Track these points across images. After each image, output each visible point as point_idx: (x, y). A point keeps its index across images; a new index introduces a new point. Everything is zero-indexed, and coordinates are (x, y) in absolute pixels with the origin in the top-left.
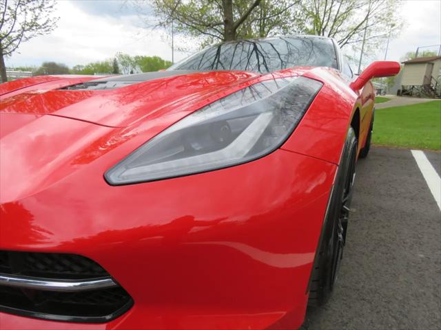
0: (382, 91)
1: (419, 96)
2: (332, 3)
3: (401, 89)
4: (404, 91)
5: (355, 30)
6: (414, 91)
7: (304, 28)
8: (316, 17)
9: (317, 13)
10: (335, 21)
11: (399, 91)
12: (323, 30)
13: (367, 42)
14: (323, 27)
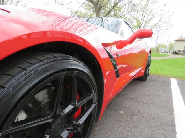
0: (166, 52)
1: (182, 55)
2: (145, 15)
3: (174, 51)
4: (175, 52)
5: (154, 26)
6: (180, 53)
7: (133, 24)
8: (138, 21)
9: (139, 19)
10: (146, 22)
11: (173, 52)
12: (141, 25)
13: (159, 31)
14: (141, 24)
